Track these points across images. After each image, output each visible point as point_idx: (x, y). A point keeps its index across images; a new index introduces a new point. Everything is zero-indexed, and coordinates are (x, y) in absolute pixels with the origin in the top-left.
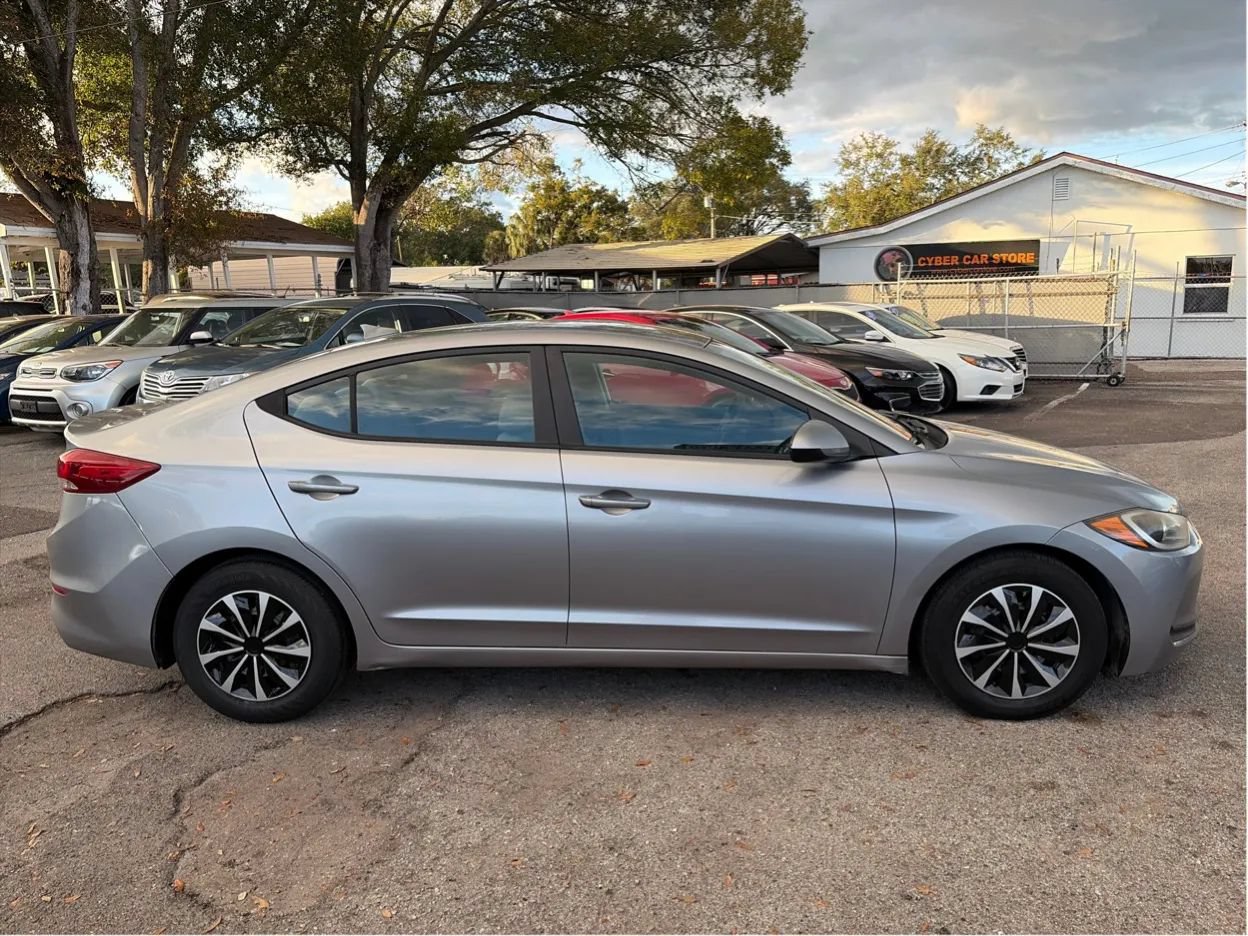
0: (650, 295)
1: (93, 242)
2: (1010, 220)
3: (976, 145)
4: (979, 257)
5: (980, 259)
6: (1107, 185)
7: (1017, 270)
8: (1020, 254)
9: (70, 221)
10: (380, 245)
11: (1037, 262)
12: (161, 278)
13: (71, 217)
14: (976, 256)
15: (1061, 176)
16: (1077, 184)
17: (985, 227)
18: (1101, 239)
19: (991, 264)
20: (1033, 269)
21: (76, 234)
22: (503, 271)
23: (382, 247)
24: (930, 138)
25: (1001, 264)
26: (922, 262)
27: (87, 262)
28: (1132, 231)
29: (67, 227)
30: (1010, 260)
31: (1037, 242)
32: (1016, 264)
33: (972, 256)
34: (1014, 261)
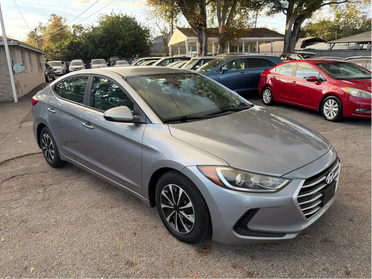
1: (206, 40)
9: (201, 35)
10: (292, 36)
12: (222, 50)
13: (201, 34)
21: (202, 39)
22: (335, 43)
23: (293, 37)
27: (204, 46)
29: (200, 37)
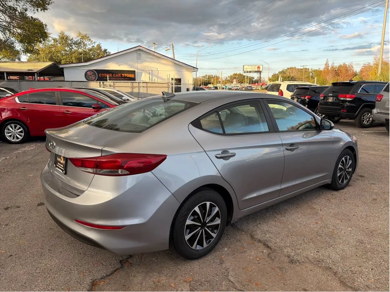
0: (4, 82)
2: (126, 64)
3: (79, 38)
4: (118, 74)
5: (118, 75)
6: (151, 56)
7: (129, 79)
8: (130, 75)
11: (135, 77)
14: (117, 74)
15: (139, 52)
16: (143, 55)
17: (119, 65)
18: (151, 71)
19: (122, 77)
20: (134, 79)
24: (62, 33)
25: (124, 77)
26: (100, 75)
28: (158, 70)
30: (127, 76)
31: (135, 71)
32: (129, 77)
33: (116, 74)
34: (128, 76)
